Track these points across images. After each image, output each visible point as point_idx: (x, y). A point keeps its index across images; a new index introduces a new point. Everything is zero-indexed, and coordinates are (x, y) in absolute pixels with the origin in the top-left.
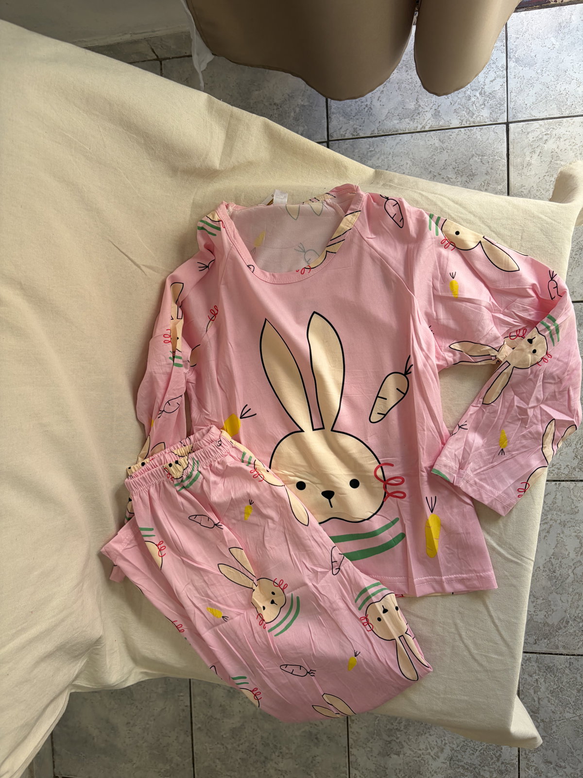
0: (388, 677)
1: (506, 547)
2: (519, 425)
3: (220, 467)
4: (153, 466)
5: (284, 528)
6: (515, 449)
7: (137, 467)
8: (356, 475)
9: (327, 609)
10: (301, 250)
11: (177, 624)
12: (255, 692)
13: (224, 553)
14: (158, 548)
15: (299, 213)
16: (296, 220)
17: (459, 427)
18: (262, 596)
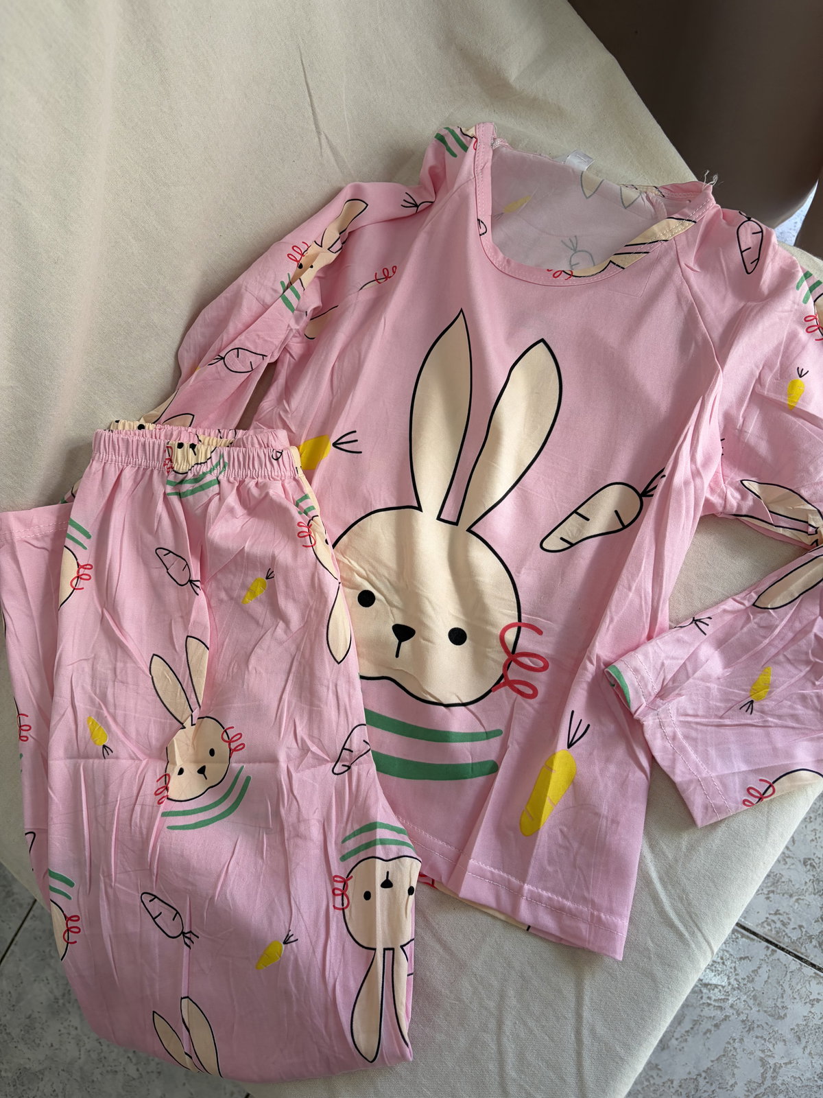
0: (319, 1022)
1: (673, 891)
2: (802, 674)
3: (255, 491)
4: (154, 435)
5: (298, 648)
6: (777, 713)
7: (130, 425)
8: (468, 624)
9: (286, 826)
10: (571, 246)
11: (25, 721)
12: (71, 924)
13: (175, 640)
14: (78, 572)
15: (596, 190)
16: (587, 198)
17: (694, 620)
18: (191, 751)
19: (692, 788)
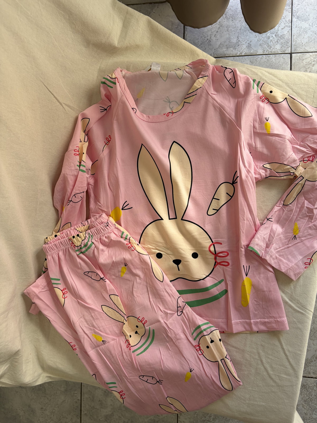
0: (212, 388)
1: (295, 302)
2: (307, 220)
3: (106, 240)
4: (62, 237)
5: (147, 283)
6: (304, 236)
7: (52, 237)
8: (196, 250)
9: (173, 338)
10: (168, 101)
11: (72, 344)
12: (121, 394)
13: (106, 298)
14: (63, 292)
15: (167, 77)
16: (165, 81)
17: (267, 219)
18: (130, 328)
19: (289, 272)
